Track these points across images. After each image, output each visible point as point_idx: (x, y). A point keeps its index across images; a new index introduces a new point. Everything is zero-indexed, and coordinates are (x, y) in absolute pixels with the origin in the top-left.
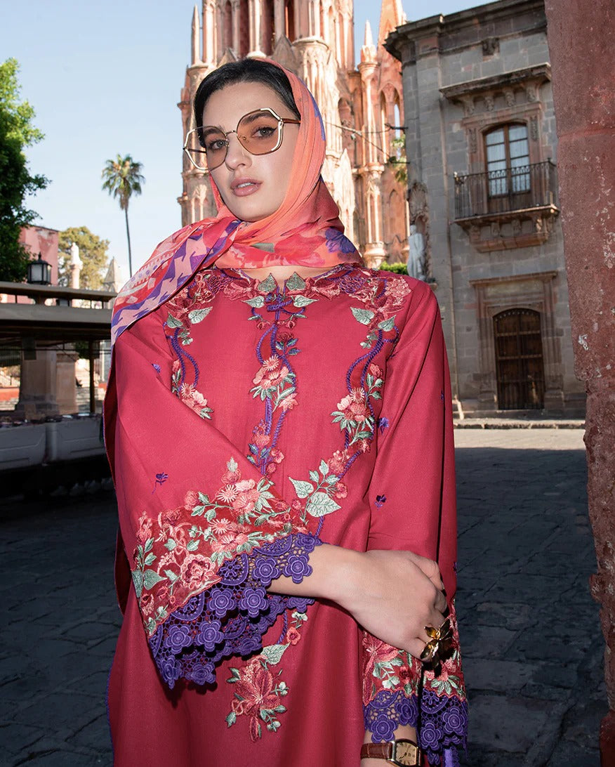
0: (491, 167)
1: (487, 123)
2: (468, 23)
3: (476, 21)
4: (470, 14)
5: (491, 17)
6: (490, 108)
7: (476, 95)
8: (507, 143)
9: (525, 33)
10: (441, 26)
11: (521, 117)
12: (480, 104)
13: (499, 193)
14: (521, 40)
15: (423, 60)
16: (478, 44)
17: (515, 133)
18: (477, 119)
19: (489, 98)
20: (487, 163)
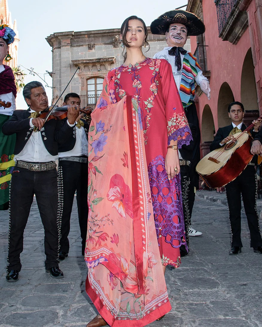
0: (89, 93)
1: (89, 76)
2: (83, 36)
3: (86, 36)
4: (85, 33)
5: (93, 35)
6: (91, 70)
7: (85, 65)
8: (96, 84)
9: (105, 44)
10: (73, 36)
11: (102, 75)
12: (86, 68)
13: (91, 103)
14: (103, 46)
15: (64, 47)
16: (86, 45)
17: (99, 81)
18: (85, 73)
19: (90, 66)
20: (87, 91)
